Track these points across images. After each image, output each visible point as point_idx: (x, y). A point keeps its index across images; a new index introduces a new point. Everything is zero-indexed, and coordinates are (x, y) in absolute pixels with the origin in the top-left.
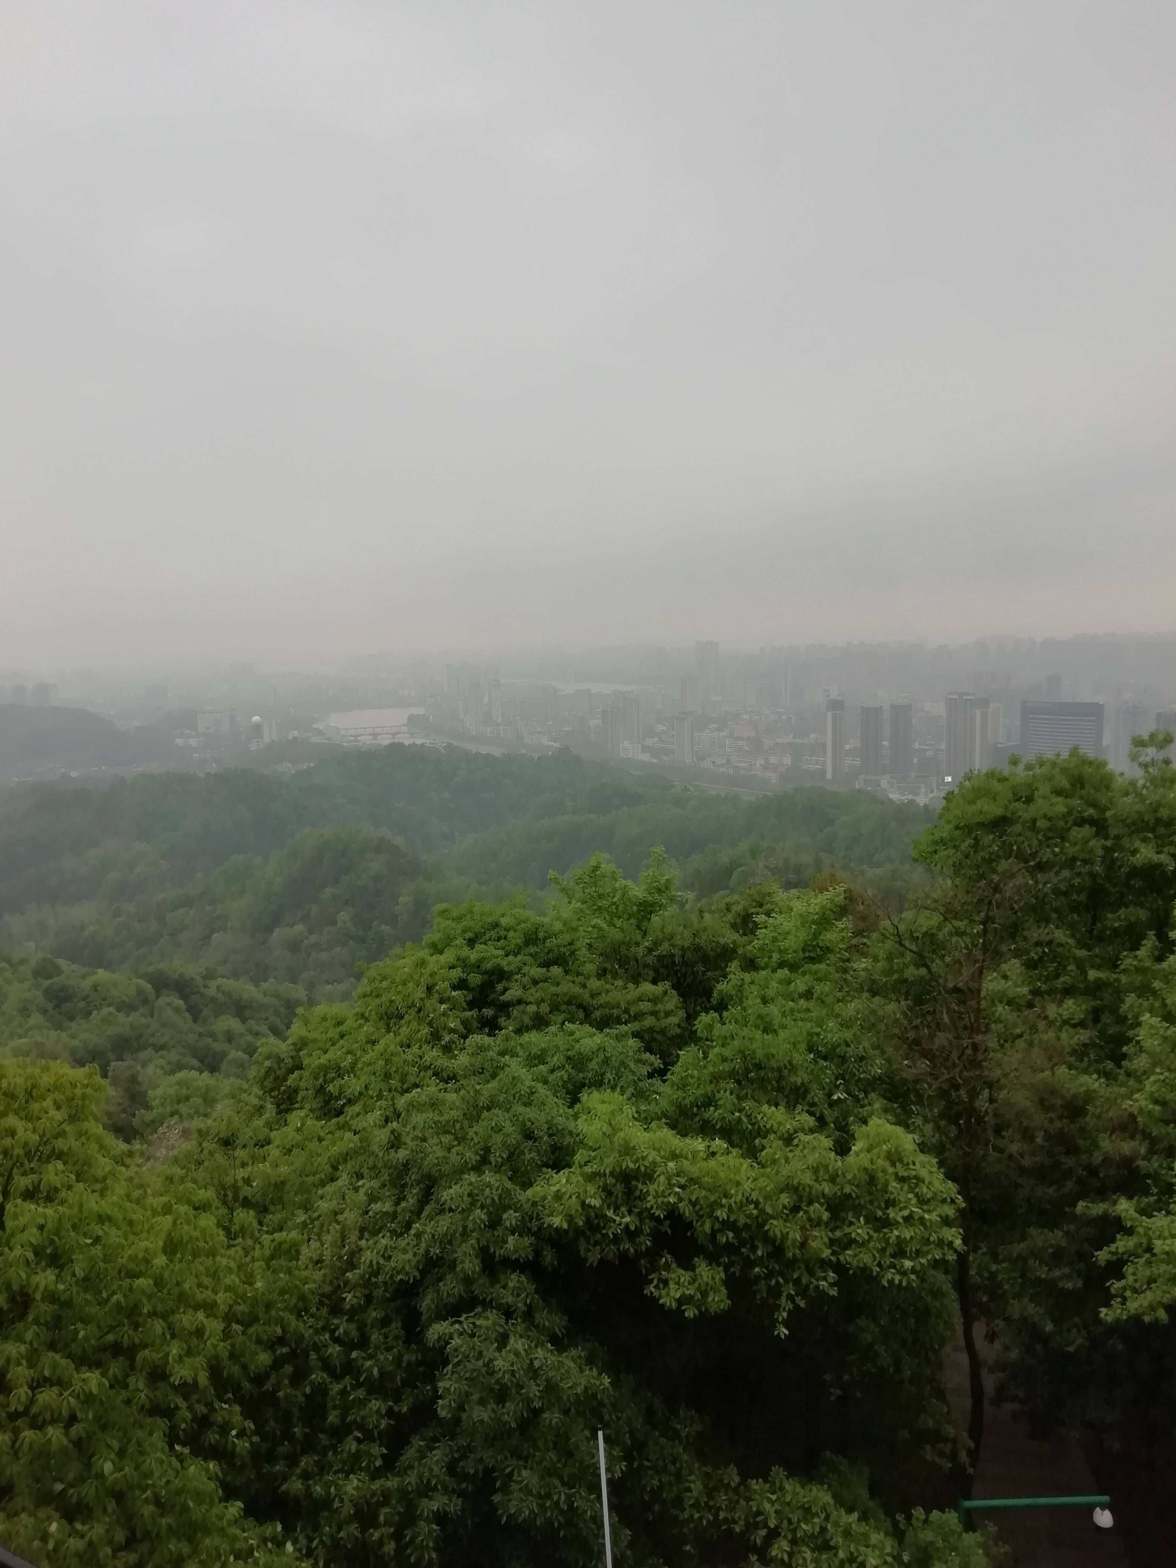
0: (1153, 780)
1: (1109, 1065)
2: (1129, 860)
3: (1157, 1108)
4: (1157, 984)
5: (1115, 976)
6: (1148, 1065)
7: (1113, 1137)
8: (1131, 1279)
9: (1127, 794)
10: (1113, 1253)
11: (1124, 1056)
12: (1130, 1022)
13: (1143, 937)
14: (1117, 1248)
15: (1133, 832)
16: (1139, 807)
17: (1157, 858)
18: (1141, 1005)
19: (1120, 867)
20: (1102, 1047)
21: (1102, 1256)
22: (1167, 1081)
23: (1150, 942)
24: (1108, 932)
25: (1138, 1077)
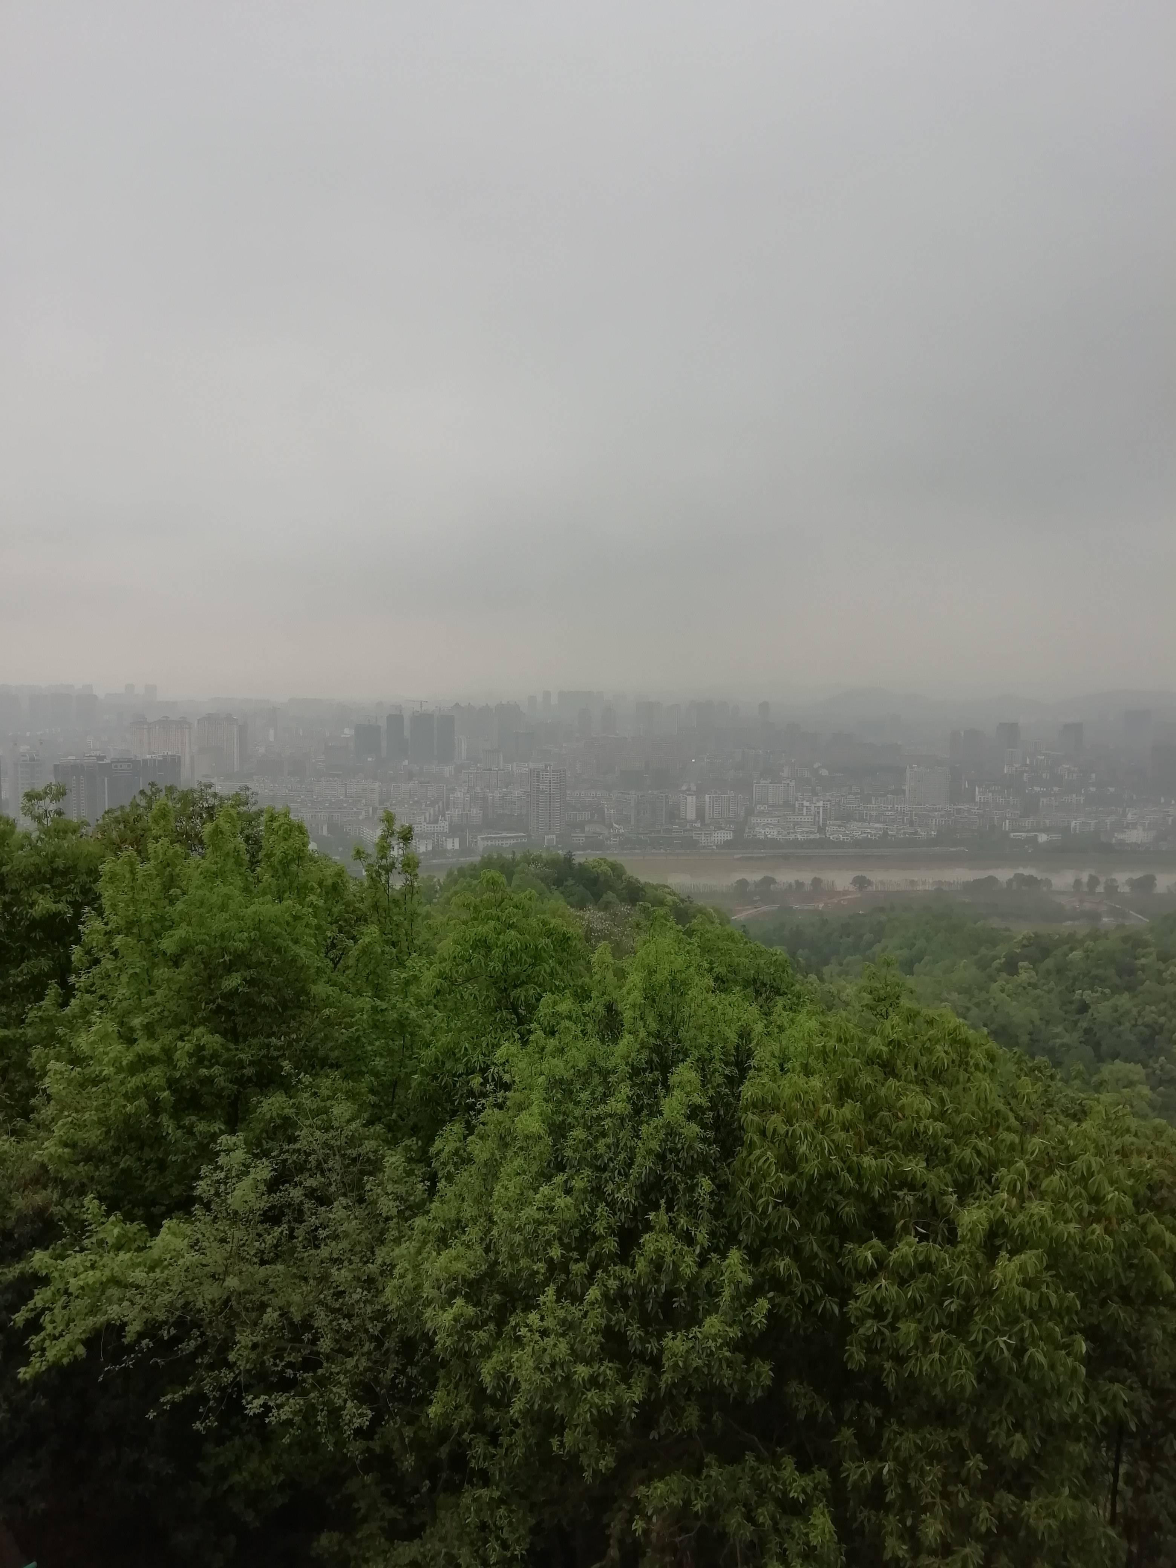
0: (46, 832)
1: (20, 1122)
2: (28, 913)
3: (66, 1150)
4: (60, 1031)
5: (20, 1031)
6: (55, 1112)
7: (26, 1193)
8: (49, 1327)
9: (22, 847)
10: (32, 1310)
11: (33, 1109)
12: (37, 1074)
13: (45, 987)
14: (35, 1303)
15: (31, 885)
16: (36, 859)
17: (53, 907)
18: (47, 1055)
19: (20, 921)
20: (12, 1107)
21: (20, 1318)
22: (75, 1121)
23: (53, 990)
24: (11, 989)
25: (45, 1127)
